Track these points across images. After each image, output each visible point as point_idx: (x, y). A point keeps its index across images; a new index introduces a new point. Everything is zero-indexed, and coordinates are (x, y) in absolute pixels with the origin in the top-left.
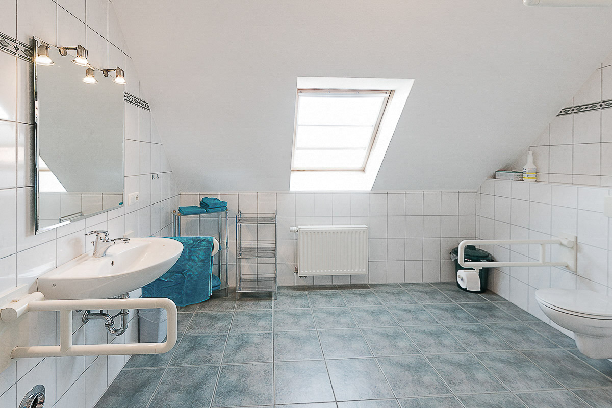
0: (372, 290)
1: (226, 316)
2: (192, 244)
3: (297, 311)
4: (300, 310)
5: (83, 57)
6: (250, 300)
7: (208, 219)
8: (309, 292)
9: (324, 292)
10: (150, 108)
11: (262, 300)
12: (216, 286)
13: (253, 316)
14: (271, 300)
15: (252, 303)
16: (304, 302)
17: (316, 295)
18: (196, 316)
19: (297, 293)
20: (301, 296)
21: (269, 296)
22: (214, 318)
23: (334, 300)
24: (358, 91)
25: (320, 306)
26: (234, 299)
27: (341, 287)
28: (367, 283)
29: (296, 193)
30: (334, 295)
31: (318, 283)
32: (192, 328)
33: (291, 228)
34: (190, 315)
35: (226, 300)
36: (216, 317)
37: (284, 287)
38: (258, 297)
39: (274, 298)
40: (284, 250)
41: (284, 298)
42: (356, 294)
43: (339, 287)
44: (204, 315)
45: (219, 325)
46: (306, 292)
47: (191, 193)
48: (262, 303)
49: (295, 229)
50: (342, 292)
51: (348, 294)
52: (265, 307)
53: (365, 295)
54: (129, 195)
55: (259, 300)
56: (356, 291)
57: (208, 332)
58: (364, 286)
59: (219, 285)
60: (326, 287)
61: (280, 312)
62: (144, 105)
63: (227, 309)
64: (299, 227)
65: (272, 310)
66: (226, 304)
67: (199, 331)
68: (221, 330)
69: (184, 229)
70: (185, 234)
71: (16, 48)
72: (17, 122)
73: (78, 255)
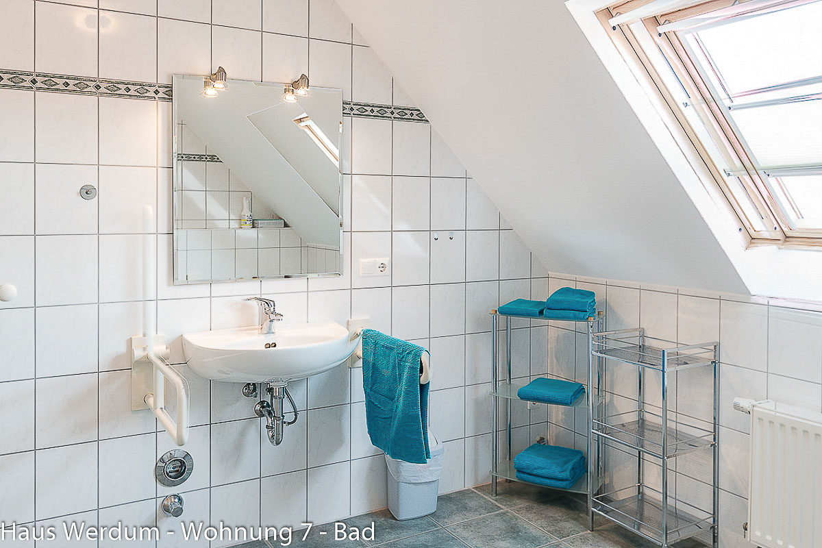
10: (426, 117)
29: (769, 303)
33: (736, 400)
47: (563, 275)
54: (362, 260)
69: (554, 349)
70: (554, 359)
71: (157, 92)
72: (157, 167)
73: (246, 327)
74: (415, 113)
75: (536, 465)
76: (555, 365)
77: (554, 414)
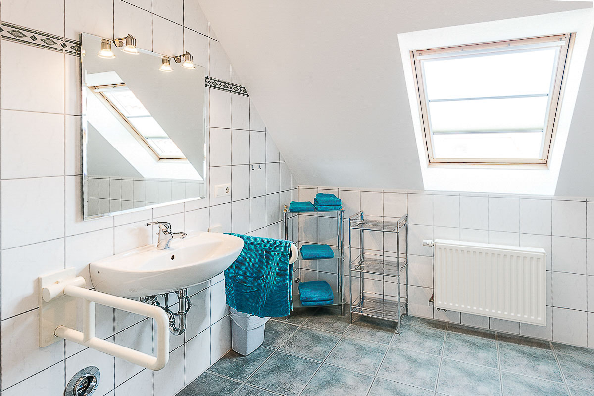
0: (554, 353)
1: (330, 340)
2: (269, 247)
3: (420, 356)
4: (424, 356)
5: (132, 46)
6: (366, 326)
7: (327, 218)
8: (449, 334)
9: (471, 338)
10: (248, 93)
11: (381, 329)
12: (329, 300)
13: (361, 349)
14: (392, 332)
15: (367, 330)
16: (436, 345)
17: (457, 340)
18: (299, 331)
19: (431, 331)
20: (435, 336)
21: (392, 327)
22: (316, 339)
23: (482, 354)
24: (509, 42)
25: (457, 358)
26: (348, 321)
27: (503, 337)
28: (550, 339)
29: (433, 193)
30: (485, 347)
31: (466, 323)
32: (289, 344)
33: (425, 241)
34: (293, 328)
35: (338, 320)
36: (319, 338)
37: (418, 318)
38: (378, 324)
39: (397, 331)
40: (417, 268)
41: (411, 333)
42: (523, 353)
43: (498, 336)
44: (308, 333)
45: (318, 348)
46: (445, 333)
47: (309, 186)
48: (381, 334)
49: (430, 242)
50: (501, 344)
51: (510, 351)
52: (381, 339)
53: (537, 359)
54: (216, 186)
55: (377, 329)
56: (526, 348)
57: (303, 354)
58: (542, 344)
59: (332, 300)
60: (479, 332)
61: (397, 352)
62: (240, 90)
63: (335, 331)
64: (436, 240)
65: (387, 347)
66: (338, 324)
67: (294, 350)
68: (317, 355)
69: (303, 228)
70: (304, 233)
71: (64, 45)
72: (65, 115)
73: (143, 245)
74: (242, 89)
75: (314, 296)
76: (303, 237)
77: (303, 264)
